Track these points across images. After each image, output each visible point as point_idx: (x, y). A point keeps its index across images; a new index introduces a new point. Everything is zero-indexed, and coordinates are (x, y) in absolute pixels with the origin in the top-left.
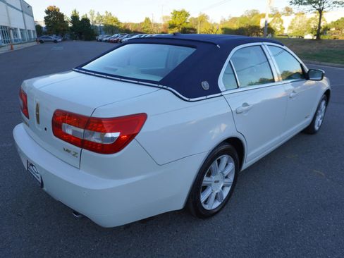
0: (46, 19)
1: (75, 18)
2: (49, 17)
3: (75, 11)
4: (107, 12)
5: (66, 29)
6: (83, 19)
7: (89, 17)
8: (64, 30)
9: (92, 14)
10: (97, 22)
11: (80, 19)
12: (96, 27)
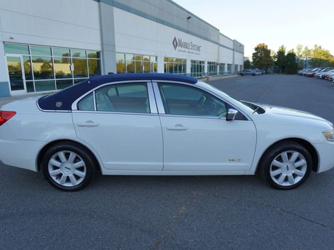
0: (254, 55)
1: (281, 53)
2: (257, 53)
3: (282, 47)
4: (316, 46)
5: (270, 63)
6: (289, 54)
7: (296, 51)
8: (268, 64)
9: (299, 49)
10: (303, 56)
11: (286, 54)
12: (302, 60)
